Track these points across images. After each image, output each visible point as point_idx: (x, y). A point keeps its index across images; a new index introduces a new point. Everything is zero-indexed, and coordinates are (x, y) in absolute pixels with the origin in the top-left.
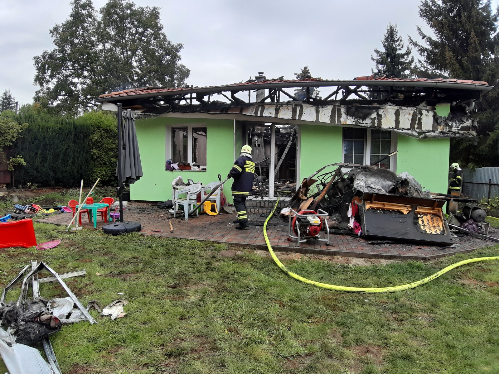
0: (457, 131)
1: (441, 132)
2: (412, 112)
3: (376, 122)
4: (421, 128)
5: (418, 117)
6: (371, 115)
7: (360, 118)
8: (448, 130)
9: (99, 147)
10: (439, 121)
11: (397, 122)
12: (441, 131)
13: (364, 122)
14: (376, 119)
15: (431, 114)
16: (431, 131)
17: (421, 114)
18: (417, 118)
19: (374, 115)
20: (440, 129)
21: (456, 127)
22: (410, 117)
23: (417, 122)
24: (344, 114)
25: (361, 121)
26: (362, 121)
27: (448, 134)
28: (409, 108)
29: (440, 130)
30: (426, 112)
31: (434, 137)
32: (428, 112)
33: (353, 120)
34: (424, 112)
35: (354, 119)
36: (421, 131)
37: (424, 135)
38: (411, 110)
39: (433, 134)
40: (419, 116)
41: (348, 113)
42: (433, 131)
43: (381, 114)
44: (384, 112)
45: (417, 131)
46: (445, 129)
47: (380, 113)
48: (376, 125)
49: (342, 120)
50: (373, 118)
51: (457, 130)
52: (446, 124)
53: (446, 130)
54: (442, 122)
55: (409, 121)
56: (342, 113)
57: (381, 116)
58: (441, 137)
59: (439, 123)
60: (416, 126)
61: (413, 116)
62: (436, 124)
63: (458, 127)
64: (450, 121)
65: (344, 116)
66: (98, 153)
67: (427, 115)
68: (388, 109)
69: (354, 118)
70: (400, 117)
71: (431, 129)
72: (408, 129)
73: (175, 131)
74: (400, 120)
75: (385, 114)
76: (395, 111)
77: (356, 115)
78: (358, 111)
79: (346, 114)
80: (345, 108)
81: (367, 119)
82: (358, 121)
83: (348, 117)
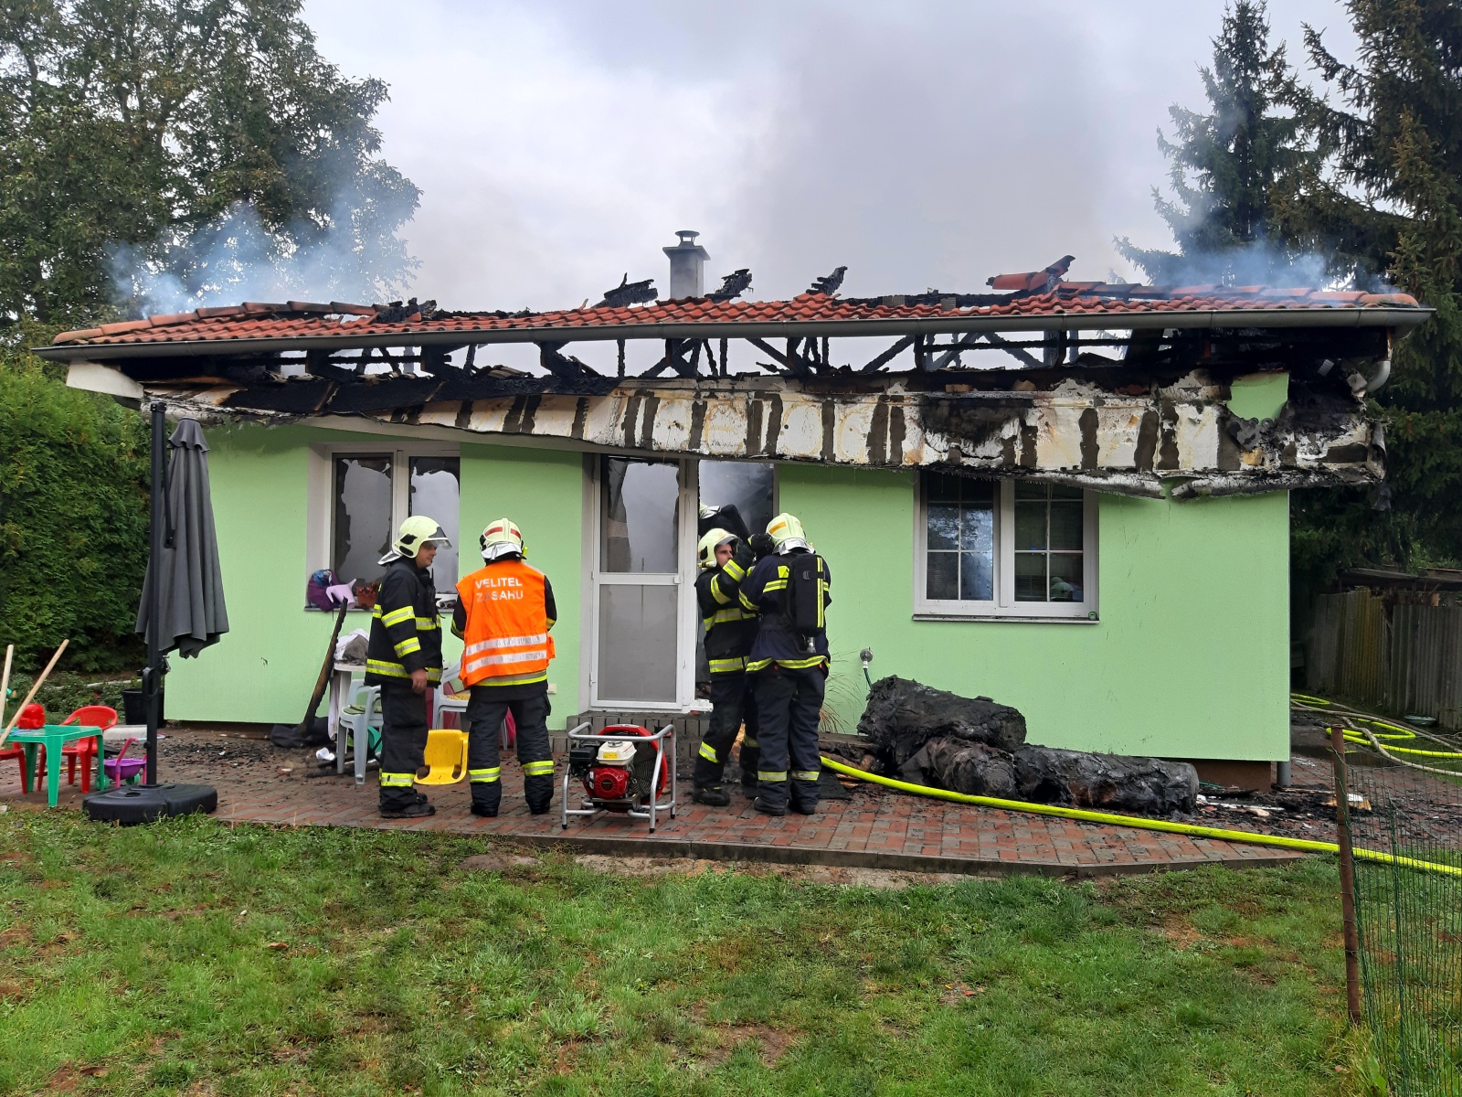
0: (1316, 465)
1: (1252, 472)
2: (1139, 414)
3: (1018, 449)
4: (1176, 465)
5: (1163, 430)
6: (1001, 429)
7: (967, 437)
8: (1278, 463)
9: (29, 513)
10: (1241, 437)
11: (1090, 447)
12: (1251, 467)
13: (981, 451)
14: (1018, 442)
15: (1211, 413)
16: (1212, 471)
17: (1174, 418)
18: (1159, 434)
19: (1010, 430)
20: (1247, 462)
21: (1311, 452)
22: (1134, 431)
23: (1159, 446)
24: (914, 425)
25: (969, 449)
26: (971, 448)
27: (1277, 476)
28: (1128, 402)
29: (1248, 467)
30: (1194, 408)
31: (1221, 493)
32: (1200, 411)
33: (943, 445)
34: (1185, 411)
35: (948, 442)
36: (1173, 473)
37: (1185, 486)
38: (1139, 407)
39: (1219, 482)
40: (1166, 426)
41: (930, 422)
42: (1221, 472)
43: (1033, 424)
44: (1045, 419)
45: (1159, 477)
46: (1267, 463)
47: (1030, 422)
48: (1017, 461)
49: (907, 446)
50: (1006, 438)
51: (1317, 460)
52: (1274, 444)
53: (1272, 464)
54: (1253, 437)
55: (1129, 444)
56: (907, 423)
57: (1034, 430)
58: (1249, 491)
59: (1241, 441)
60: (1157, 458)
61: (1143, 427)
62: (1231, 447)
63: (1320, 452)
64: (1288, 432)
65: (912, 432)
66: (26, 539)
67: (1193, 422)
68: (1057, 408)
69: (946, 437)
70: (1099, 433)
71: (1213, 464)
72: (1129, 471)
73: (346, 467)
74: (1099, 442)
75: (1047, 424)
76: (1078, 414)
77: (953, 428)
78: (958, 415)
79: (920, 426)
80: (916, 405)
81: (987, 443)
82: (958, 448)
83: (928, 437)
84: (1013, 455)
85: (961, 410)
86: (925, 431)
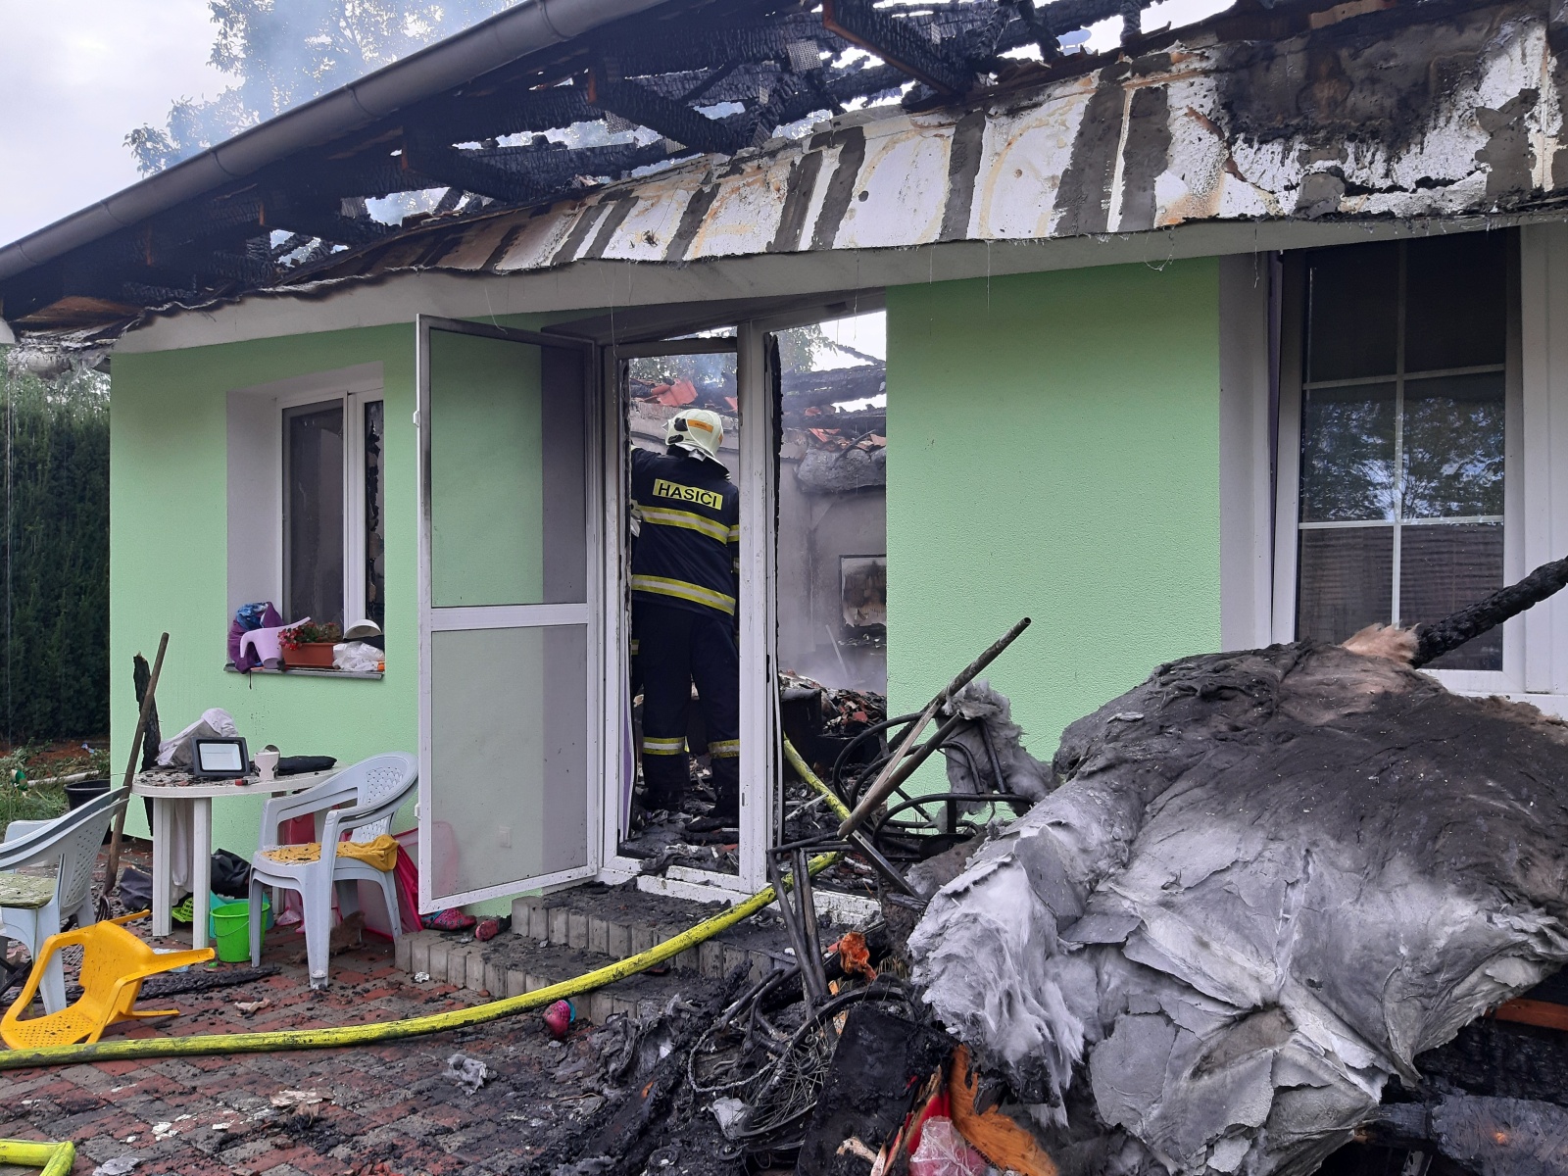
3: (1544, 138)
6: (1477, 77)
7: (1365, 133)
13: (1408, 170)
14: (1542, 109)
24: (1200, 130)
25: (1373, 170)
26: (1380, 167)
33: (1292, 171)
35: (1304, 159)
48: (1541, 171)
49: (1173, 192)
50: (1496, 104)
56: (1177, 124)
65: (1193, 150)
69: (1297, 146)
77: (1319, 117)
78: (1337, 73)
79: (1214, 127)
80: (1206, 73)
81: (1431, 137)
82: (1337, 172)
83: (1237, 158)
84: (1524, 157)
85: (1344, 53)
86: (1231, 143)
